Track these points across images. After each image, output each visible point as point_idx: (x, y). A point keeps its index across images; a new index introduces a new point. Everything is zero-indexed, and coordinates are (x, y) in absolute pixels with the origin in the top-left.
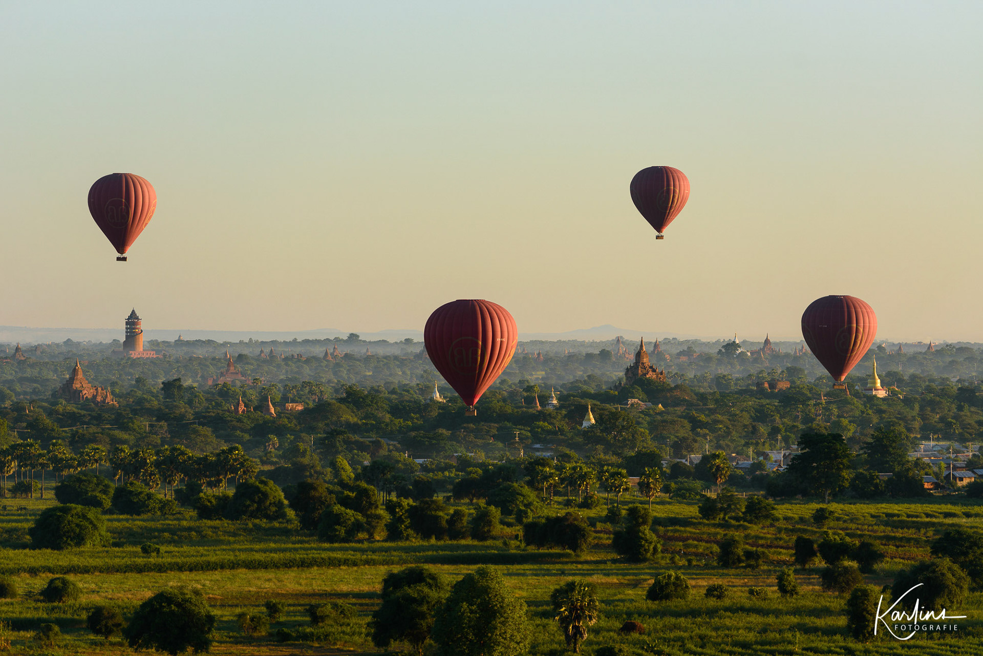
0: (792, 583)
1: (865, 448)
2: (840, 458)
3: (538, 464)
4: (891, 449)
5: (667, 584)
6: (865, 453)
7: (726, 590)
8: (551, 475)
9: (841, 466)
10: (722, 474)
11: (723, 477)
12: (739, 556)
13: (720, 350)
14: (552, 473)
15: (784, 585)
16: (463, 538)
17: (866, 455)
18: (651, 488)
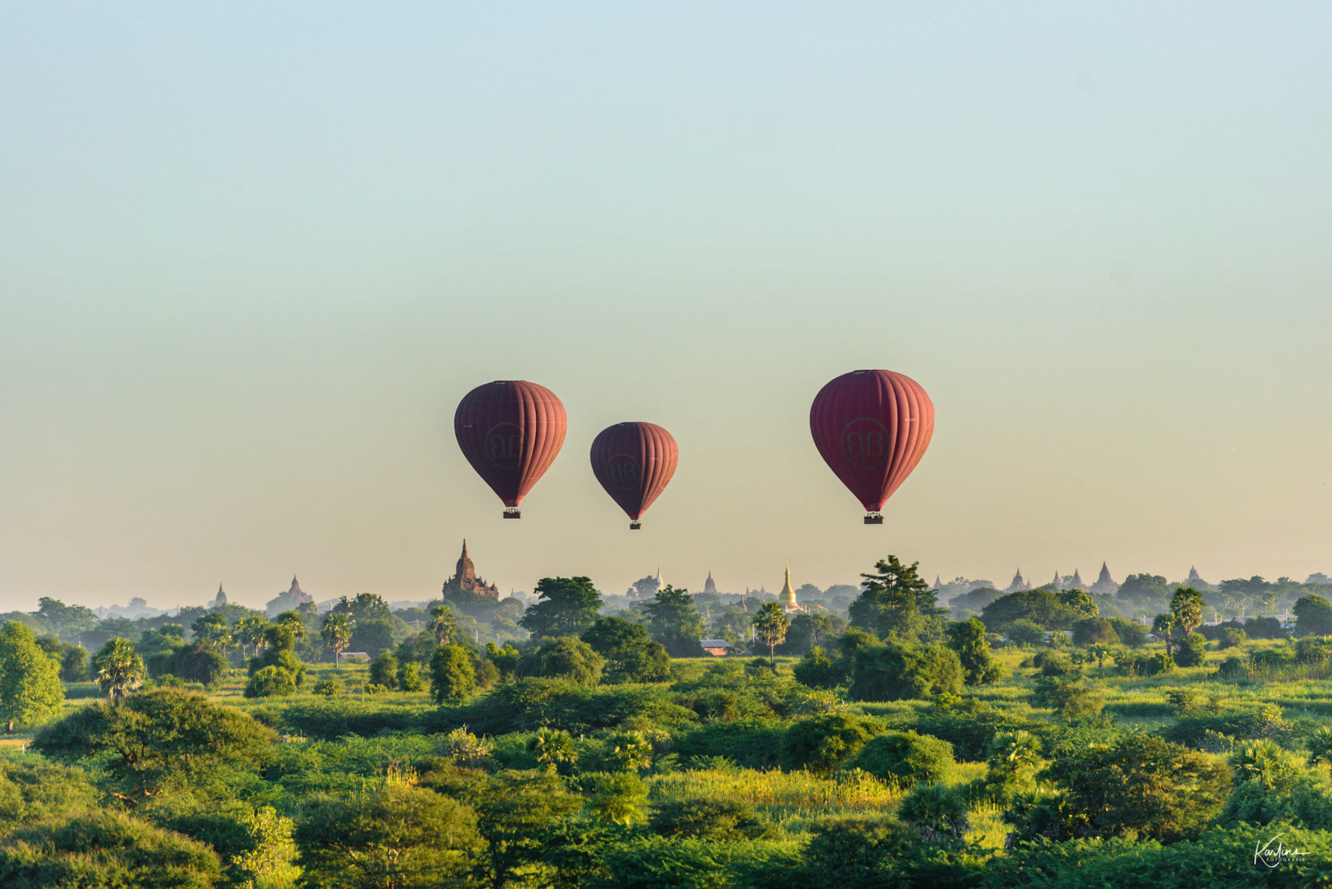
0: (415, 680)
1: (649, 611)
2: (586, 606)
3: (208, 621)
4: (680, 612)
5: (266, 680)
6: (649, 618)
7: (336, 687)
8: (222, 633)
9: (588, 616)
10: (445, 634)
11: (447, 637)
12: (392, 679)
13: (631, 590)
14: (225, 631)
15: (406, 682)
16: (83, 680)
17: (650, 621)
18: (337, 638)
